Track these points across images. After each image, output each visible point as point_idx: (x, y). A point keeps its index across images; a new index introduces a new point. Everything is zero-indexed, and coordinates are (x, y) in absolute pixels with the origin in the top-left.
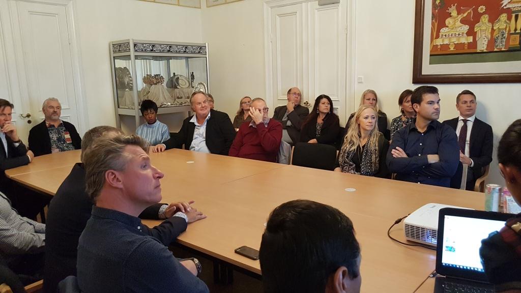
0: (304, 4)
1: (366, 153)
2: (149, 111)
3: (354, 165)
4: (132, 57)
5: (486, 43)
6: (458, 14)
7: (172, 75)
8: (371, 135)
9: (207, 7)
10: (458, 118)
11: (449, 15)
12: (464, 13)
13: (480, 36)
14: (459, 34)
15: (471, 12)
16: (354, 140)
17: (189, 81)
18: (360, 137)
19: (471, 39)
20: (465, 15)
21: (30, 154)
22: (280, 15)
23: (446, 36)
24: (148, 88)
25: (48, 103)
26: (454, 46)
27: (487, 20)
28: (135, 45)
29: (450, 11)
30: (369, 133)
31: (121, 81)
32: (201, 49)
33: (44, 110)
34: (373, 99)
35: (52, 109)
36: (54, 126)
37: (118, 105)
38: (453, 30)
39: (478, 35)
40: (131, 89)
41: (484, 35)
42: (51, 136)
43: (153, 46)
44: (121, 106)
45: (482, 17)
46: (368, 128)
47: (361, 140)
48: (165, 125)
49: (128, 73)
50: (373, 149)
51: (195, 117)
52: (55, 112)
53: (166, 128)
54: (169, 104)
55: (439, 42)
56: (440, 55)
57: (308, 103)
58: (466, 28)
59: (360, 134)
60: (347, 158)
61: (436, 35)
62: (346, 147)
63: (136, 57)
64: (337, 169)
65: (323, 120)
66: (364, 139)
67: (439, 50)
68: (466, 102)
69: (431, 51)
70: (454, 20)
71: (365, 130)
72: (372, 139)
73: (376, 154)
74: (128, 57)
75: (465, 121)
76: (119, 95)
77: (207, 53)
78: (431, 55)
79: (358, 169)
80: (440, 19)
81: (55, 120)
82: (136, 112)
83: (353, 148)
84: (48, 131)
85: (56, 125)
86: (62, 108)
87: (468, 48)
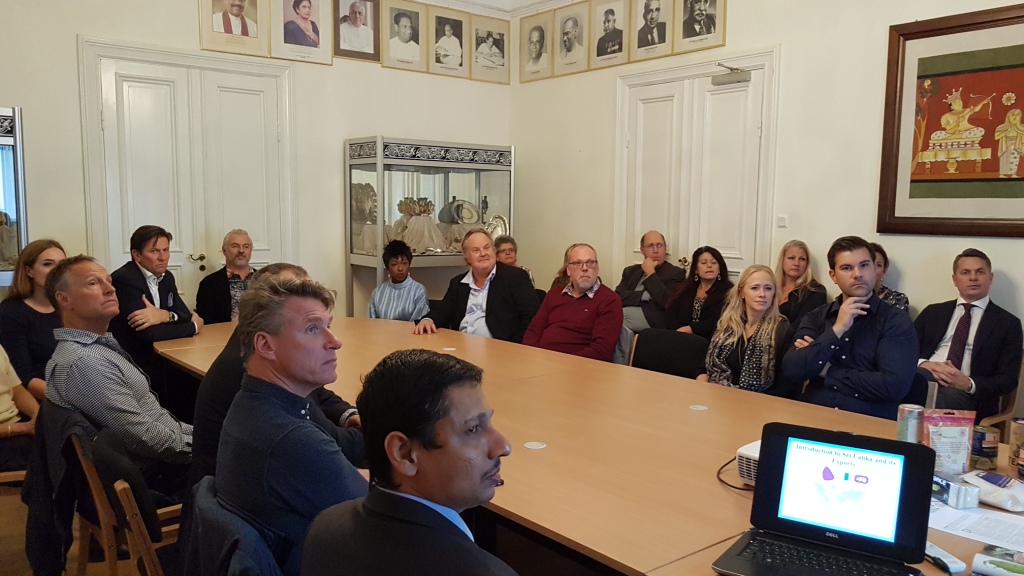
0: (686, 81)
1: (753, 351)
2: (400, 259)
3: (729, 372)
4: (380, 167)
5: (1016, 161)
6: (965, 106)
7: (451, 200)
8: (764, 319)
9: (521, 82)
10: (956, 301)
11: (948, 109)
12: (975, 106)
13: (1004, 149)
14: (966, 144)
15: (988, 103)
16: (734, 326)
17: (478, 212)
18: (745, 322)
19: (987, 154)
20: (978, 109)
21: (197, 320)
22: (645, 101)
23: (940, 146)
24: (405, 221)
25: (231, 238)
26: (956, 165)
27: (1018, 118)
28: (386, 146)
29: (949, 101)
30: (761, 315)
31: (359, 207)
32: (501, 157)
33: (224, 250)
34: (801, 259)
35: (237, 247)
36: (238, 277)
37: (351, 248)
38: (955, 136)
39: (1002, 146)
40: (374, 222)
41: (1013, 147)
42: (232, 292)
43: (417, 149)
44: (355, 251)
45: (1009, 114)
46: (758, 307)
47: (747, 326)
48: (421, 286)
49: (372, 193)
50: (765, 343)
51: (470, 274)
52: (240, 254)
53: (422, 290)
54: (439, 250)
55: (928, 157)
56: (929, 181)
57: (686, 262)
58: (979, 133)
59: (746, 317)
60: (718, 357)
61: (922, 143)
62: (719, 337)
63: (388, 167)
64: (702, 377)
65: (707, 292)
66: (751, 326)
67: (928, 171)
68: (967, 272)
69: (913, 174)
70: (955, 117)
71: (753, 309)
72: (765, 326)
73: (769, 353)
74: (372, 167)
75: (968, 308)
76: (354, 231)
77: (513, 164)
78: (912, 181)
79: (735, 380)
80: (931, 115)
81: (241, 268)
82: (376, 262)
83: (730, 341)
84: (228, 284)
85: (243, 275)
86: (255, 248)
87: (983, 170)
